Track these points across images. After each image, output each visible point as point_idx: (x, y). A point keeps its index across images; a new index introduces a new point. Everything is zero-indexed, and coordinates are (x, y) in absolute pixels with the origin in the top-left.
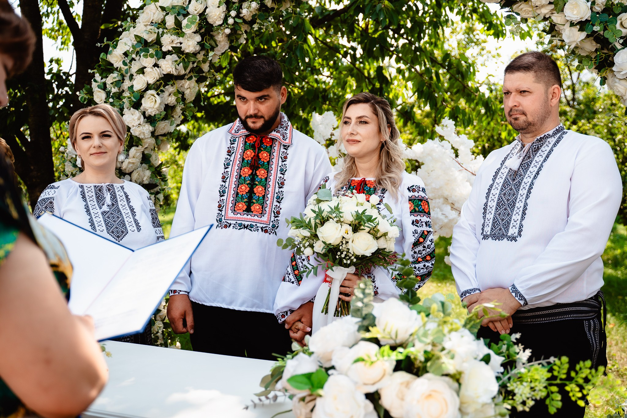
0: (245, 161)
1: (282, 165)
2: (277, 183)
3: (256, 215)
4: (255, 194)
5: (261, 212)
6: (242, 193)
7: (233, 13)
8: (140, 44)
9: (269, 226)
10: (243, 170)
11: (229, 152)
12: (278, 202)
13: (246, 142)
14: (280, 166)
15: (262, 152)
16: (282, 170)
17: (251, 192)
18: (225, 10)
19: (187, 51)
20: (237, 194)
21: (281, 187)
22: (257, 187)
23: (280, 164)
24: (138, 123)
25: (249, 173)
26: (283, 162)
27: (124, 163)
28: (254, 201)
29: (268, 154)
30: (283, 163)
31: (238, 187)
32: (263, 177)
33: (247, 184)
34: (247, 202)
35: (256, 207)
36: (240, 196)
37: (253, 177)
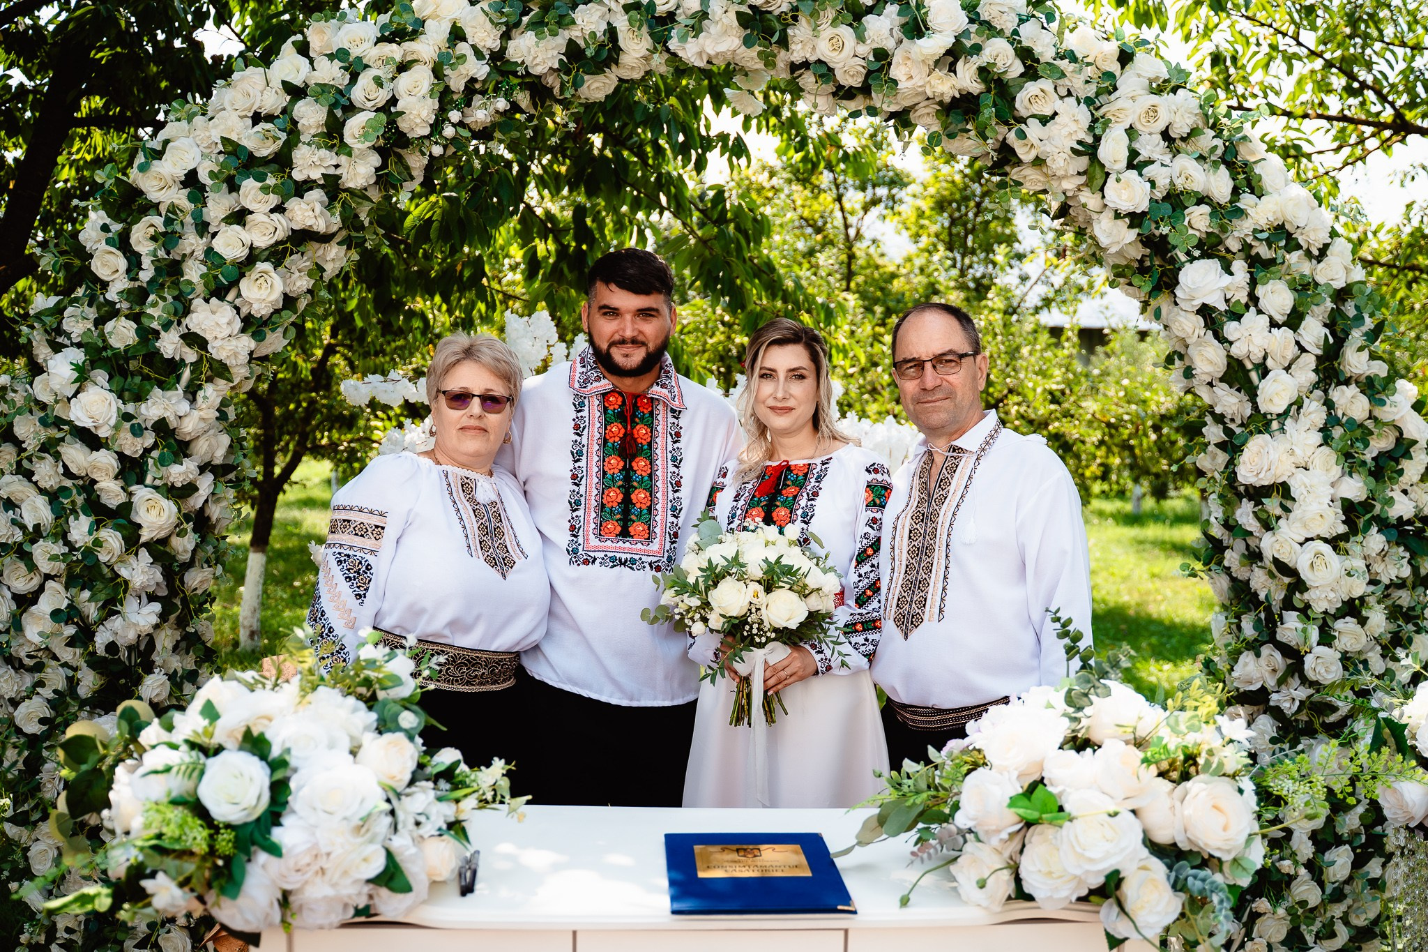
0: (610, 445)
1: (674, 450)
2: (669, 484)
3: (640, 541)
5: (646, 536)
6: (611, 504)
7: (455, 116)
8: (233, 158)
9: (663, 560)
10: (609, 463)
11: (576, 427)
12: (674, 516)
13: (605, 409)
14: (671, 452)
15: (638, 427)
16: (674, 459)
18: (437, 106)
19: (351, 185)
20: (603, 506)
21: (677, 491)
23: (670, 448)
24: (228, 332)
25: (620, 467)
26: (674, 442)
27: (186, 420)
28: (633, 517)
29: (649, 430)
30: (676, 446)
31: (603, 493)
32: (644, 474)
33: (619, 488)
34: (620, 520)
35: (637, 527)
36: (607, 509)
37: (627, 473)
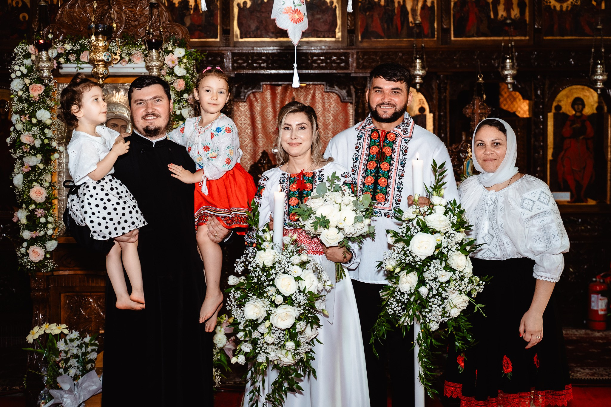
0: (371, 156)
1: (403, 159)
2: (397, 175)
3: (380, 203)
4: (379, 185)
5: (384, 200)
6: (368, 184)
9: (391, 212)
10: (370, 164)
11: (357, 147)
12: (399, 191)
13: (371, 139)
14: (401, 160)
15: (385, 148)
16: (402, 163)
17: (376, 183)
20: (364, 184)
21: (401, 178)
22: (381, 178)
23: (401, 158)
25: (375, 167)
26: (403, 155)
28: (378, 191)
29: (391, 149)
30: (404, 157)
31: (365, 178)
32: (386, 170)
33: (373, 176)
34: (372, 192)
35: (380, 196)
36: (366, 186)
37: (378, 169)
